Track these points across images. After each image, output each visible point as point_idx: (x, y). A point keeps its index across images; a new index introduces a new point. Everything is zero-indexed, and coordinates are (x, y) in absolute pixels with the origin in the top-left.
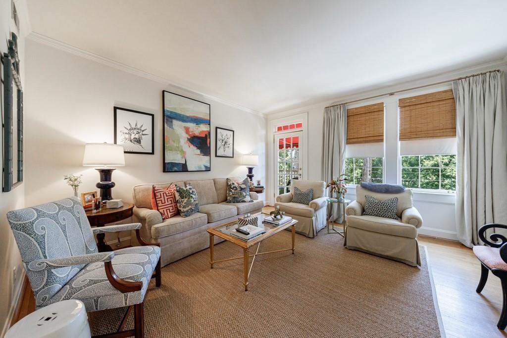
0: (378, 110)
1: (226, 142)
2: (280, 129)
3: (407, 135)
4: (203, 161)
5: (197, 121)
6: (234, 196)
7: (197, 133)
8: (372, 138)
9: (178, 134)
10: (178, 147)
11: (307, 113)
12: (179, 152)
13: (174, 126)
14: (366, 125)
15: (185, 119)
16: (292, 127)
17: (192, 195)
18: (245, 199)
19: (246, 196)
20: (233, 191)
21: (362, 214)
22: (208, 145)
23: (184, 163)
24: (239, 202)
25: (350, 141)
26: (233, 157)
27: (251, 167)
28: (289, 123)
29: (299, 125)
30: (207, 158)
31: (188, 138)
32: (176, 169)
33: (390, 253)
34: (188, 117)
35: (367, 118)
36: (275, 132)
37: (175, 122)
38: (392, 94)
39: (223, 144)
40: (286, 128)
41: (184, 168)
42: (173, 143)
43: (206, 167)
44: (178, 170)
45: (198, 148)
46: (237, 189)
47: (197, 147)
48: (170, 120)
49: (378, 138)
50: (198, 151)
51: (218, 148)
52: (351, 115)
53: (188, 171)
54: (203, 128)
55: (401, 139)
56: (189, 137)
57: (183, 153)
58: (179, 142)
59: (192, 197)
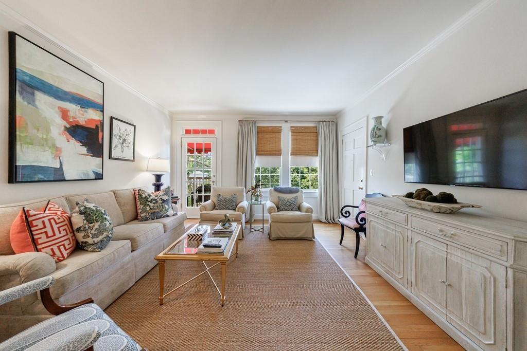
0: (277, 131)
1: (124, 140)
2: (188, 132)
3: (295, 153)
4: (92, 164)
5: (84, 103)
6: (154, 211)
7: (82, 121)
8: (274, 152)
9: (45, 118)
10: (46, 140)
11: (221, 122)
12: (47, 148)
13: (37, 103)
14: (270, 141)
15: (60, 94)
16: (204, 132)
17: (105, 216)
18: (168, 214)
19: (168, 209)
20: (151, 205)
21: (278, 211)
22: (100, 142)
23: (58, 167)
24: (161, 218)
25: (259, 153)
26: (133, 160)
27: (158, 173)
28: (200, 128)
29: (212, 132)
30: (97, 160)
31: (65, 127)
32: (40, 176)
33: (298, 236)
34: (66, 93)
35: (271, 136)
36: (183, 135)
37: (39, 95)
38: (286, 122)
39: (121, 141)
40: (196, 132)
41: (57, 176)
42: (35, 131)
43: (96, 174)
44: (45, 179)
45: (84, 144)
46: (157, 202)
47: (81, 142)
48: (29, 89)
49: (278, 153)
50: (84, 150)
51: (113, 146)
52: (260, 131)
53: (65, 180)
54: (92, 115)
55: (292, 155)
56: (68, 126)
57: (57, 151)
58: (48, 131)
59: (106, 219)
